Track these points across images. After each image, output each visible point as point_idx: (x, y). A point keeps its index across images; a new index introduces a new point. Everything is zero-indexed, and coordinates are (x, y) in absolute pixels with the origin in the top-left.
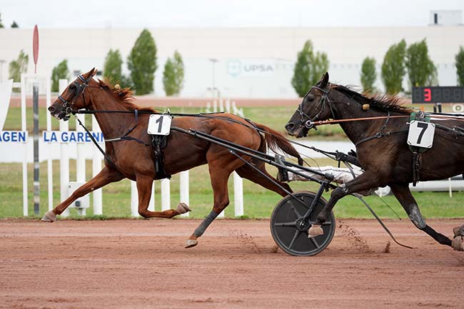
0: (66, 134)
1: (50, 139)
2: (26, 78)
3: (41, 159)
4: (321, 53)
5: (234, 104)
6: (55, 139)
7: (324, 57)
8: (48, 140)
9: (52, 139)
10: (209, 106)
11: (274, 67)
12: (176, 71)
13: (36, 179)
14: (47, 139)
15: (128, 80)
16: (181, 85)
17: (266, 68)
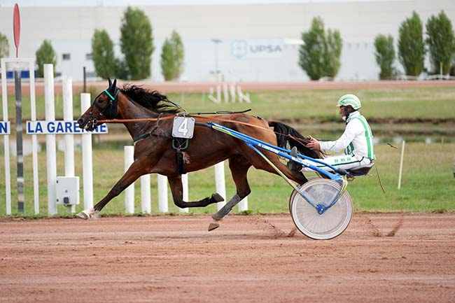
0: (53, 124)
1: (35, 130)
2: (6, 63)
3: (25, 152)
4: (333, 31)
5: (239, 88)
6: (41, 130)
7: (337, 36)
8: (33, 131)
9: (37, 130)
10: (212, 91)
11: (282, 47)
12: (175, 53)
13: (20, 174)
14: (31, 129)
15: (122, 64)
16: (180, 69)
17: (274, 48)
